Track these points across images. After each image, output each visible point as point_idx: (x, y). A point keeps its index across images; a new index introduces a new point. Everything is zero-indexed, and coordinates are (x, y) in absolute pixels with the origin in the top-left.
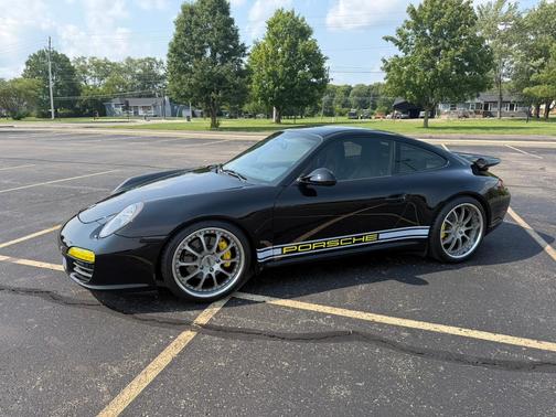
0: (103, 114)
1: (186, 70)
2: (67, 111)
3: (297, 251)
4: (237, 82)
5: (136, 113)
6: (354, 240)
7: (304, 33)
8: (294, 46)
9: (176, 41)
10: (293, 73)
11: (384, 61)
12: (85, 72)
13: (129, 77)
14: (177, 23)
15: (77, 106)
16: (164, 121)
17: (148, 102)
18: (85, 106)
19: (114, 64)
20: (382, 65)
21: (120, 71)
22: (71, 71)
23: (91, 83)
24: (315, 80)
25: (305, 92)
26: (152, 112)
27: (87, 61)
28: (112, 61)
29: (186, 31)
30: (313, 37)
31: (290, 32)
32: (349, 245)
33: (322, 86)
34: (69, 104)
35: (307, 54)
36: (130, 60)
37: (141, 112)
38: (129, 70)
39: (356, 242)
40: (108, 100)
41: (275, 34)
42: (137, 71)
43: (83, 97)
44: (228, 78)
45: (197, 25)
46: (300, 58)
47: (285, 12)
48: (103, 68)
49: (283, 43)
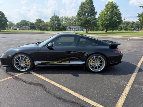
0: (65, 30)
1: (80, 19)
2: (58, 29)
3: (45, 63)
4: (93, 21)
5: (72, 30)
6: (62, 62)
7: (116, 7)
8: (112, 11)
9: (79, 12)
10: (111, 19)
11: (138, 14)
12: (63, 20)
13: (72, 21)
14: (80, 7)
15: (60, 28)
16: (78, 32)
17: (75, 27)
18: (62, 28)
19: (69, 18)
20: (138, 15)
21: (70, 19)
22: (59, 20)
23: (64, 23)
24: (118, 20)
25: (115, 24)
26: (76, 29)
27: (63, 17)
28: (69, 17)
29: (81, 9)
30: (118, 8)
31: (111, 7)
32: (60, 63)
33: (120, 22)
34: (58, 28)
35: (116, 13)
36: (73, 17)
37: (74, 30)
38: (72, 19)
39: (63, 63)
40: (67, 27)
41: (107, 8)
42: (74, 20)
43: (61, 26)
44: (91, 20)
45: (84, 7)
46: (114, 14)
47: (111, 2)
48: (67, 19)
49: (109, 10)
